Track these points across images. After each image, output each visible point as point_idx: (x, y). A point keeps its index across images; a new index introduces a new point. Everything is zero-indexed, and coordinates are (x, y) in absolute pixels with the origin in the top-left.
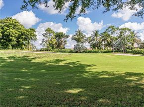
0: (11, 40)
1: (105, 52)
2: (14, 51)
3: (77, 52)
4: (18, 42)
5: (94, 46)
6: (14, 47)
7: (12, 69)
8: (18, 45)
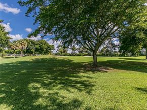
0: (43, 50)
1: (84, 55)
2: (44, 56)
3: (72, 55)
4: (47, 51)
5: (80, 52)
6: (45, 54)
7: (41, 64)
8: (46, 53)
